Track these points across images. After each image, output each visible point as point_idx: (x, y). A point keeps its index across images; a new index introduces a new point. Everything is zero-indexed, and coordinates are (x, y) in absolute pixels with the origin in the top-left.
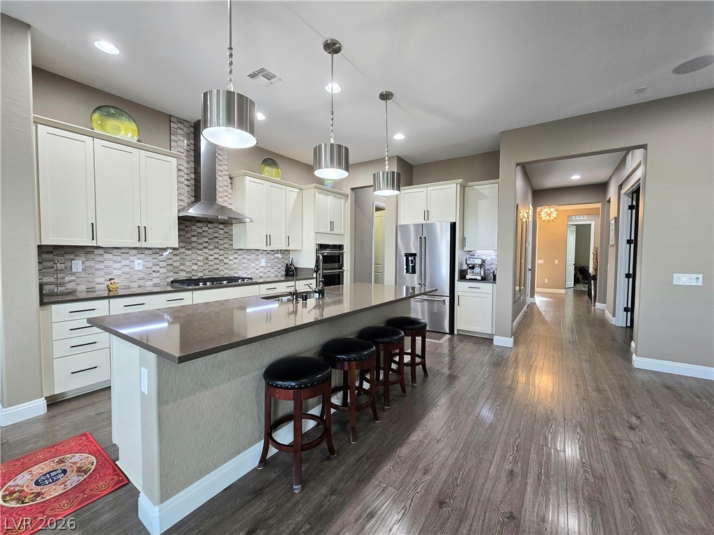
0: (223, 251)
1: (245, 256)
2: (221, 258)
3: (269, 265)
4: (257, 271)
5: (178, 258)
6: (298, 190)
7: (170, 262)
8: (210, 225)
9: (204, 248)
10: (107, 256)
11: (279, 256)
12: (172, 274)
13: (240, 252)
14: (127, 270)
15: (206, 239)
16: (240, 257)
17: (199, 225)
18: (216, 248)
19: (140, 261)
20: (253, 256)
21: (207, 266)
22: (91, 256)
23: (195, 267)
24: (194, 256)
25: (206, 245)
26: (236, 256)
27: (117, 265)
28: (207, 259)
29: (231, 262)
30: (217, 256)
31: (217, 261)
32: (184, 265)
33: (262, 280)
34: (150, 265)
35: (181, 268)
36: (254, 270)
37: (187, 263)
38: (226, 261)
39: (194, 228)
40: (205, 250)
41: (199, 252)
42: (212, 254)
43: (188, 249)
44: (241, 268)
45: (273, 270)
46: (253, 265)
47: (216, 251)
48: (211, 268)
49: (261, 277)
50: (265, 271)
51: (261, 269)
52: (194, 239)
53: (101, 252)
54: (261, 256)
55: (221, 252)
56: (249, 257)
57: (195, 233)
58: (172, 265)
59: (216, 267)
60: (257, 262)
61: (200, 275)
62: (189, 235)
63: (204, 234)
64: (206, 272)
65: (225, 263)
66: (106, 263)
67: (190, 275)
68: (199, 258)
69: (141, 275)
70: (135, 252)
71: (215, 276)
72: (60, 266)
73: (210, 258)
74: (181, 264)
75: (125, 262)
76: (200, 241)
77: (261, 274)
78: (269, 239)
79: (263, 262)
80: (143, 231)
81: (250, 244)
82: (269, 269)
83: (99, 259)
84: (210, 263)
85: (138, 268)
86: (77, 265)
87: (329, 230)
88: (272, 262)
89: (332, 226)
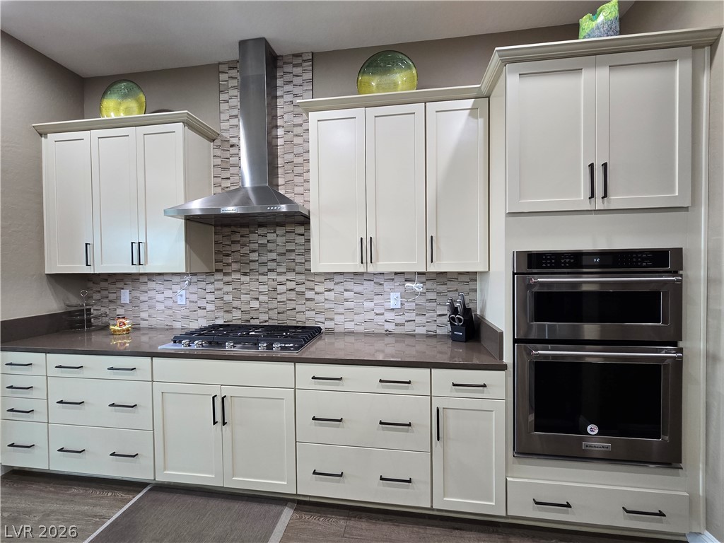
0: (303, 277)
1: (349, 285)
2: (300, 289)
3: (411, 306)
4: (380, 319)
5: (229, 288)
6: (469, 103)
7: (219, 294)
9: (270, 270)
10: (151, 285)
11: (416, 286)
12: (221, 314)
13: (337, 279)
14: (169, 303)
15: (274, 256)
16: (339, 288)
17: (261, 231)
18: (289, 270)
19: (183, 292)
20: (368, 287)
21: (274, 304)
22: (137, 284)
23: (255, 304)
24: (254, 285)
25: (272, 265)
26: (330, 285)
27: (160, 297)
28: (275, 290)
29: (318, 298)
30: (291, 285)
31: (293, 295)
32: (239, 299)
34: (194, 297)
35: (235, 303)
36: (371, 315)
37: (244, 297)
38: (309, 294)
39: (254, 237)
40: (272, 275)
41: (262, 278)
42: (285, 282)
43: (245, 274)
44: (342, 311)
45: (419, 319)
46: (368, 305)
47: (291, 276)
48: (282, 307)
49: (389, 333)
50: (400, 319)
51: (389, 316)
52: (254, 256)
53: (145, 279)
54: (387, 286)
55: (300, 278)
56: (358, 288)
57: (255, 246)
58: (221, 299)
59: (291, 305)
60: (378, 299)
62: (246, 250)
63: (270, 246)
64: (274, 314)
65: (307, 300)
66: (151, 294)
67: (248, 317)
68: (263, 288)
69: (184, 312)
70: (177, 279)
72: (112, 296)
73: (281, 289)
74: (236, 298)
75: (168, 293)
76: (264, 259)
77: (391, 327)
78: (367, 248)
79: (394, 300)
80: (138, 250)
81: (321, 262)
82: (412, 316)
83: (143, 288)
84: (280, 298)
85: (181, 301)
86: (125, 296)
87: (580, 198)
88: (421, 300)
89: (600, 180)
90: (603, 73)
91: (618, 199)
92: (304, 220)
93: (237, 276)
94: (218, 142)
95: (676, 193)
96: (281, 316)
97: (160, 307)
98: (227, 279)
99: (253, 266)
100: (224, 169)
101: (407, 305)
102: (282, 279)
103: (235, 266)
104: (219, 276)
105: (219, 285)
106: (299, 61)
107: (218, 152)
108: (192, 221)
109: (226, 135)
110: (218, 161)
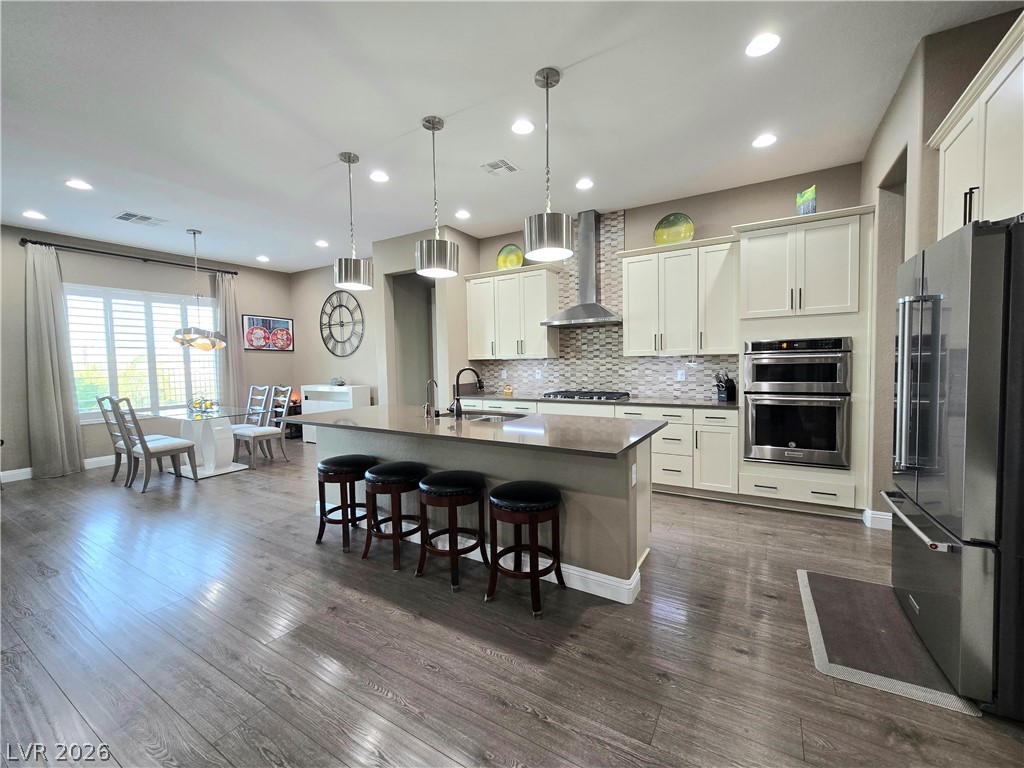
0: (617, 360)
1: (649, 365)
2: (615, 368)
3: (694, 379)
4: (668, 388)
5: (569, 368)
6: (728, 245)
7: (562, 372)
8: (601, 330)
9: (595, 356)
10: (520, 367)
11: (695, 364)
12: (563, 385)
13: (641, 361)
14: (531, 378)
15: (597, 347)
16: (642, 368)
17: (589, 331)
18: (608, 356)
19: (539, 371)
20: (662, 367)
21: (598, 379)
22: (511, 366)
23: (585, 379)
24: (584, 366)
25: (596, 353)
26: (635, 365)
27: (525, 375)
28: (598, 369)
29: (628, 374)
30: (610, 366)
31: (610, 372)
32: (575, 375)
33: (678, 402)
34: (546, 375)
35: (572, 378)
36: (664, 386)
37: (578, 374)
38: (621, 372)
40: (596, 359)
41: (589, 362)
43: (578, 359)
44: (643, 383)
45: (698, 389)
46: (662, 379)
47: (609, 359)
48: (603, 381)
49: (677, 398)
50: (684, 389)
51: (677, 386)
52: (585, 347)
53: (515, 363)
54: (675, 366)
55: (615, 361)
56: (655, 368)
57: (585, 341)
58: (564, 375)
59: (609, 379)
60: (669, 375)
61: (590, 387)
62: (579, 343)
63: (595, 340)
64: (597, 385)
65: (620, 375)
66: (520, 372)
67: (581, 387)
68: (591, 368)
69: (540, 384)
70: (535, 363)
71: (608, 391)
72: (496, 374)
73: (602, 368)
74: (572, 375)
75: (530, 372)
76: (591, 349)
77: (678, 394)
78: (659, 341)
79: (680, 375)
80: (520, 345)
81: (629, 350)
82: (693, 386)
83: (515, 369)
84: (601, 374)
85: (538, 377)
86: (504, 374)
87: (786, 309)
88: (700, 375)
89: (797, 298)
90: (801, 235)
91: (808, 309)
92: (619, 324)
93: (574, 360)
94: (561, 274)
95: (850, 304)
96: (602, 387)
97: (525, 381)
98: (567, 362)
99: (584, 354)
100: (566, 291)
101: (690, 379)
102: (603, 362)
103: (572, 354)
104: (562, 360)
105: (562, 366)
106: (615, 216)
107: (562, 280)
108: (551, 327)
109: (566, 269)
110: (562, 286)
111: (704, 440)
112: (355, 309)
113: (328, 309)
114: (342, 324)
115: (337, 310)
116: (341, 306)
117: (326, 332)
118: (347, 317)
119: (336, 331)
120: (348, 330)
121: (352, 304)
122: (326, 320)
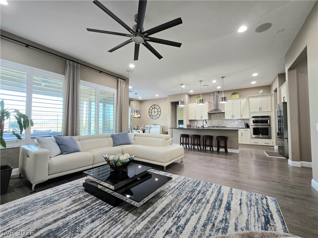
1: (230, 121)
5: (211, 122)
6: (247, 99)
8: (219, 114)
9: (217, 119)
11: (240, 121)
13: (228, 120)
15: (218, 117)
16: (228, 121)
17: (216, 114)
20: (233, 121)
23: (215, 124)
24: (215, 121)
26: (227, 121)
29: (225, 123)
36: (233, 125)
38: (223, 122)
42: (220, 121)
44: (228, 124)
46: (232, 124)
47: (221, 120)
51: (236, 125)
52: (215, 117)
54: (235, 121)
55: (222, 120)
59: (221, 124)
60: (234, 123)
64: (218, 125)
68: (217, 122)
69: (205, 125)
78: (233, 116)
79: (237, 123)
80: (202, 117)
81: (226, 118)
83: (198, 122)
86: (196, 123)
87: (258, 111)
88: (241, 123)
89: (260, 109)
90: (260, 98)
91: (262, 111)
92: (224, 113)
93: (213, 120)
94: (210, 103)
95: (270, 110)
98: (211, 120)
99: (215, 119)
100: (211, 106)
101: (239, 124)
102: (219, 120)
106: (222, 92)
108: (208, 113)
111: (243, 134)
112: (159, 109)
113: (151, 109)
114: (155, 112)
115: (154, 109)
116: (155, 108)
117: (150, 114)
118: (156, 110)
119: (153, 114)
120: (156, 113)
121: (158, 108)
122: (150, 111)
